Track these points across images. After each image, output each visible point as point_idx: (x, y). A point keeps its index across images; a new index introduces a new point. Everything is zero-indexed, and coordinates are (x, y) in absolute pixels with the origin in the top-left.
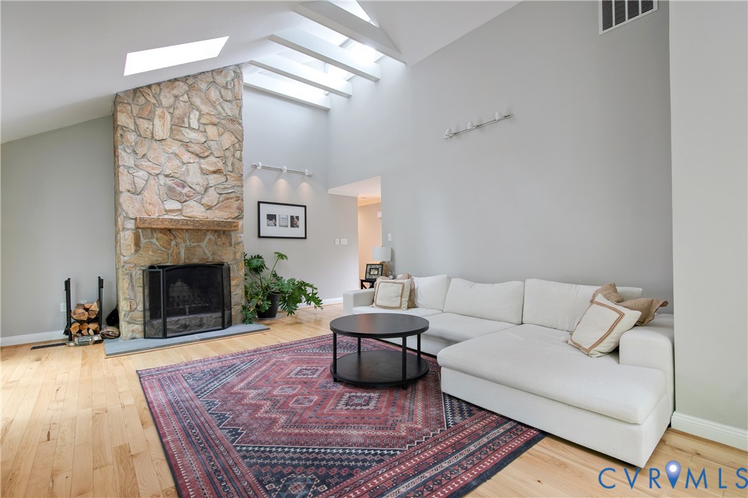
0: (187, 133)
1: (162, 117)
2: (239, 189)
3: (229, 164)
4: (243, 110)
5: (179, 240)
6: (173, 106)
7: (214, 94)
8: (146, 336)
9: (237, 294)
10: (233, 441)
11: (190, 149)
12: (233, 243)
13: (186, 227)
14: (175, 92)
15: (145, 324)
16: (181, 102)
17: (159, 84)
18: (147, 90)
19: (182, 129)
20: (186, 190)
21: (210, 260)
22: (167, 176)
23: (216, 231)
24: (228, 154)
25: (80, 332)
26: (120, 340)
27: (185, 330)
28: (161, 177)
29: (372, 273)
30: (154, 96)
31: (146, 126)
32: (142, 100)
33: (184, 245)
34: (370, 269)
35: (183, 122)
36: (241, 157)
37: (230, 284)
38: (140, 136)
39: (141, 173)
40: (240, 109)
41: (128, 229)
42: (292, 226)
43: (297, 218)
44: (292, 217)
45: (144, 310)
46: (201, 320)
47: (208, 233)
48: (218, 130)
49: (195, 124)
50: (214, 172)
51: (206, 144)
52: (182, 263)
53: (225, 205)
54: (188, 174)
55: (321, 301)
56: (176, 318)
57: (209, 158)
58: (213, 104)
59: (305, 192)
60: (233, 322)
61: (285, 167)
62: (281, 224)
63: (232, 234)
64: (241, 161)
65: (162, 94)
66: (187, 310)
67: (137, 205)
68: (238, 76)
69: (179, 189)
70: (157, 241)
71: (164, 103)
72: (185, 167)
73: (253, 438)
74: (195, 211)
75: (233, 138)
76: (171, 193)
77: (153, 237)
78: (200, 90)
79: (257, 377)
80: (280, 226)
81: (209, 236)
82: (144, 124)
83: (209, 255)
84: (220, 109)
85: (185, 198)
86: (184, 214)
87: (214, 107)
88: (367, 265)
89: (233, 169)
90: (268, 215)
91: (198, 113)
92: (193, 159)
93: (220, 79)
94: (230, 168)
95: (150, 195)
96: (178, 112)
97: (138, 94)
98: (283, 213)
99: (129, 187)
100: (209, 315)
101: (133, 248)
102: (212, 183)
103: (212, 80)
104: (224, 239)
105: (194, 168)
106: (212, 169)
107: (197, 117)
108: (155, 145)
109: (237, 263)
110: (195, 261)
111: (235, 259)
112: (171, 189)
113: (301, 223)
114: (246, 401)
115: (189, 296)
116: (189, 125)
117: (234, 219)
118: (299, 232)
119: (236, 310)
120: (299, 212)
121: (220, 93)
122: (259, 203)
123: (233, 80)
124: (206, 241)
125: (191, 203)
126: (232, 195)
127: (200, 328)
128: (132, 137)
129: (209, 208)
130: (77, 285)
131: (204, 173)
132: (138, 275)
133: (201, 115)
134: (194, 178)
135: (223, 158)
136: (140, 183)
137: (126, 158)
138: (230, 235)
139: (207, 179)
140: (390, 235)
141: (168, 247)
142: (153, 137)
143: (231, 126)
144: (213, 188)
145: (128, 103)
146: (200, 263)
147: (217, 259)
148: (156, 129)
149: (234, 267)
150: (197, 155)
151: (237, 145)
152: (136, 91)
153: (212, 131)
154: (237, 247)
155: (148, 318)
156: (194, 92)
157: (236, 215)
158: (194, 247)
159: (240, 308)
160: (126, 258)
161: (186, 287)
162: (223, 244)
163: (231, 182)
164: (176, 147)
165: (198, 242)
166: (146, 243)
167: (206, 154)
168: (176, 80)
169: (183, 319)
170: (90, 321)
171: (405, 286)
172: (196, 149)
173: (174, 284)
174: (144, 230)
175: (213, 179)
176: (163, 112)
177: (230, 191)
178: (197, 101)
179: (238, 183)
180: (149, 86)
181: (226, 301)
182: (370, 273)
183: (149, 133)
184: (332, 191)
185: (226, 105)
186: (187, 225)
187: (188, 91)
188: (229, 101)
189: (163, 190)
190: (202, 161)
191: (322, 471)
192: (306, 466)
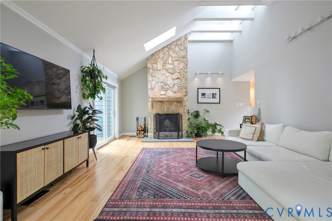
0: (168, 66)
1: (160, 62)
2: (186, 84)
3: (182, 75)
4: (188, 52)
5: (165, 105)
6: (163, 57)
7: (177, 49)
8: (154, 138)
9: (185, 125)
10: (145, 174)
11: (169, 71)
12: (183, 106)
13: (166, 100)
14: (164, 52)
15: (154, 133)
16: (166, 55)
17: (159, 51)
18: (155, 54)
19: (166, 65)
20: (168, 86)
21: (175, 112)
22: (161, 82)
23: (177, 101)
24: (182, 71)
25: (139, 133)
26: (148, 138)
27: (166, 137)
28: (159, 83)
29: (246, 121)
30: (158, 55)
31: (155, 66)
32: (154, 58)
33: (166, 107)
34: (246, 119)
35: (166, 62)
36: (187, 71)
37: (182, 122)
38: (153, 70)
39: (154, 83)
40: (187, 52)
41: (150, 101)
42: (213, 98)
43: (216, 94)
44: (213, 94)
45: (154, 129)
46: (172, 134)
47: (174, 102)
48: (178, 62)
49: (170, 62)
50: (177, 79)
51: (174, 69)
52: (165, 113)
53: (181, 91)
54: (168, 81)
55: (224, 133)
56: (163, 133)
57: (175, 74)
58: (176, 53)
59: (220, 82)
60: (183, 137)
61: (209, 72)
62: (208, 97)
63: (183, 102)
64: (187, 73)
65: (160, 54)
66: (168, 130)
67: (153, 93)
68: (186, 39)
69: (165, 86)
70: (158, 105)
71: (160, 57)
72: (167, 78)
73: (151, 175)
74: (170, 94)
75: (184, 64)
76: (162, 88)
77: (157, 104)
78: (172, 49)
79: (172, 157)
80: (207, 98)
81: (175, 103)
82: (155, 65)
83: (175, 110)
84: (179, 54)
85: (167, 90)
86: (166, 95)
87: (177, 54)
88: (244, 116)
89: (184, 77)
90: (202, 94)
91: (171, 58)
92: (170, 75)
93: (179, 43)
94: (183, 76)
95: (156, 90)
96: (165, 59)
97: (153, 56)
98: (209, 92)
99: (150, 87)
100: (174, 133)
101: (151, 107)
102: (176, 83)
103: (176, 44)
104: (180, 104)
105: (170, 78)
106: (176, 78)
107: (171, 59)
108: (158, 72)
109: (185, 114)
110: (170, 112)
111: (184, 112)
112: (162, 87)
113: (218, 96)
114: (160, 164)
115: (170, 125)
116: (168, 62)
117: (184, 96)
118: (217, 100)
119: (184, 132)
120: (217, 91)
121: (179, 48)
122: (198, 89)
123: (184, 41)
124: (173, 105)
125: (169, 91)
126: (183, 87)
127: (171, 137)
128: (151, 71)
129: (175, 92)
130: (140, 119)
131: (173, 79)
132: (152, 116)
133: (172, 58)
134: (170, 82)
135: (180, 73)
136: (153, 86)
137: (150, 78)
138: (182, 103)
139: (174, 82)
140: (258, 101)
141: (161, 107)
142: (157, 69)
143: (183, 60)
144: (176, 85)
145: (150, 60)
146: (171, 113)
147: (178, 112)
148: (158, 67)
149: (183, 115)
150: (171, 73)
151: (185, 67)
152: (152, 55)
153: (176, 63)
154: (185, 107)
155: (155, 132)
156: (170, 50)
157: (185, 94)
158: (170, 107)
159: (185, 131)
160: (149, 111)
161: (169, 122)
162: (180, 106)
163: (183, 82)
164: (164, 72)
165: (171, 105)
166: (155, 106)
167: (174, 72)
168: (164, 47)
169: (166, 133)
170: (142, 131)
171: (257, 129)
172: (170, 71)
173: (165, 120)
174: (155, 102)
175: (177, 81)
176: (160, 60)
177: (182, 85)
178: (171, 53)
179: (186, 82)
180: (156, 52)
181: (180, 128)
182: (245, 121)
183: (156, 68)
184: (234, 80)
185: (181, 52)
186: (166, 99)
187: (168, 50)
188: (183, 50)
189: (160, 87)
190: (173, 75)
191: (158, 193)
192: (155, 189)
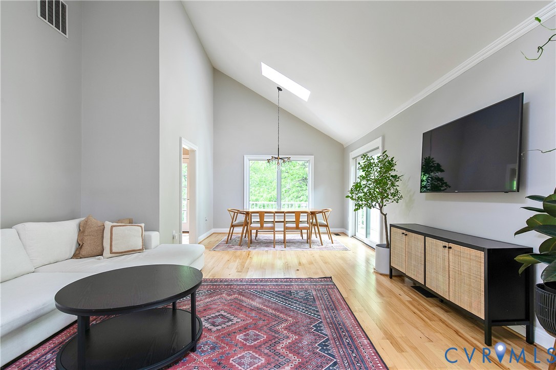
10: (321, 322)
73: (308, 320)
191: (287, 295)
192: (292, 299)
